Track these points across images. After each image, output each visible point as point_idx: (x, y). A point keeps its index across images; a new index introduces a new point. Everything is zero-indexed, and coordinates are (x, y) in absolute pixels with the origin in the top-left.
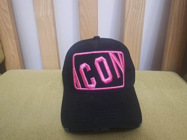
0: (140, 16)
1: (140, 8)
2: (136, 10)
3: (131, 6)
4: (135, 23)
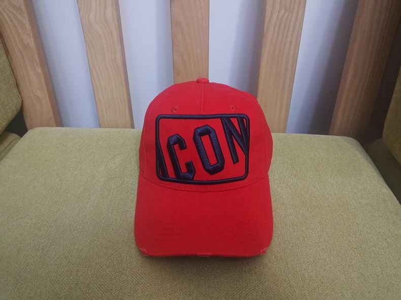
0: (294, 27)
2: (287, 14)
3: (277, 7)
4: (284, 40)
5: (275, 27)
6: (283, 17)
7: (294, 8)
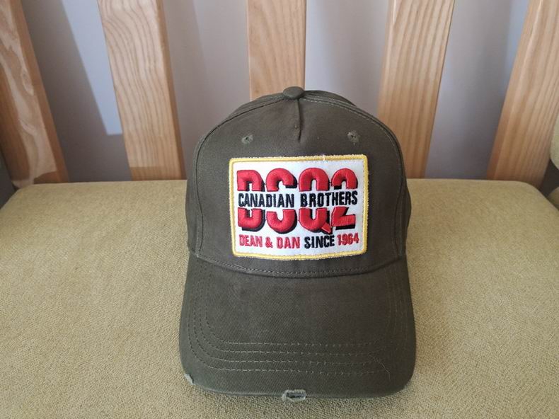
4: (424, 34)
5: (410, 13)
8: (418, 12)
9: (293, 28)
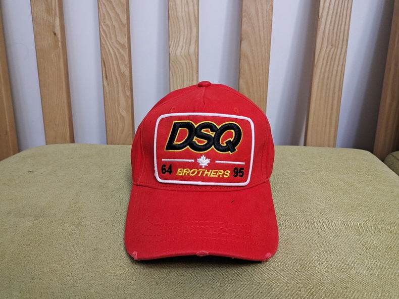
0: (339, 58)
1: (340, 46)
2: (333, 49)
3: (325, 43)
4: (331, 69)
5: (324, 59)
6: (330, 51)
7: (338, 44)
8: (327, 59)
9: (262, 66)
